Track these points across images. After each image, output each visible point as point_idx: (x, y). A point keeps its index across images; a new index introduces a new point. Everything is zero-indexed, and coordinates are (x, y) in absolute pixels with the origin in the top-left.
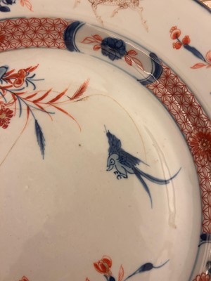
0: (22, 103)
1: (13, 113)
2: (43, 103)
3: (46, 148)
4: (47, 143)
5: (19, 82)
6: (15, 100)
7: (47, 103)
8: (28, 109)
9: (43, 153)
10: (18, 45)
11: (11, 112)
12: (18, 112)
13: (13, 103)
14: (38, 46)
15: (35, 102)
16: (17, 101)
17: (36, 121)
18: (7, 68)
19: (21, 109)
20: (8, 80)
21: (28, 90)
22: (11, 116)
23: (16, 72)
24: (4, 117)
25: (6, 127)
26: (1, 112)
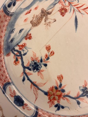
0: (72, 8)
1: (67, 11)
2: (80, 9)
3: (78, 28)
4: (79, 26)
6: (69, 5)
7: (82, 9)
8: (74, 10)
9: (76, 30)
11: (67, 10)
12: (69, 10)
13: (68, 6)
15: (77, 8)
16: (70, 6)
17: (76, 16)
19: (71, 10)
21: (76, 2)
22: (66, 12)
24: (63, 11)
25: (63, 16)
26: (62, 9)
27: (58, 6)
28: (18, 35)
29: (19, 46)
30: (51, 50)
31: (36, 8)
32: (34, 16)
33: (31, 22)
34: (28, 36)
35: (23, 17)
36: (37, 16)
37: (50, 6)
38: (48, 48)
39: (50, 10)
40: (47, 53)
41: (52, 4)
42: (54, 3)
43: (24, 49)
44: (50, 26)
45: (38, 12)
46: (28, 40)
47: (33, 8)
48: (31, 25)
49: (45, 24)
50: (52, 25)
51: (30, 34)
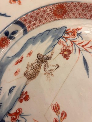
1: (71, 52)
2: (87, 47)
3: (89, 71)
4: (90, 68)
5: (74, 35)
6: (72, 44)
7: (89, 47)
8: (79, 50)
9: (88, 74)
10: (72, 16)
11: (70, 51)
12: (74, 51)
13: (71, 46)
15: (83, 46)
16: (73, 45)
17: (84, 57)
18: (66, 28)
19: (75, 50)
20: (68, 34)
21: (79, 40)
22: (71, 53)
23: (71, 30)
24: (66, 53)
25: (67, 59)
26: (65, 50)
27: (59, 48)
28: (7, 97)
29: (11, 115)
30: (61, 111)
31: (29, 54)
32: (28, 64)
33: (25, 74)
34: (24, 96)
35: (11, 68)
36: (32, 64)
37: (48, 48)
38: (56, 108)
39: (49, 54)
40: (57, 117)
41: (50, 46)
42: (52, 44)
43: (20, 119)
44: (52, 75)
45: (33, 59)
46: (24, 101)
47: (25, 54)
48: (25, 79)
49: (45, 74)
50: (55, 73)
51: (26, 92)
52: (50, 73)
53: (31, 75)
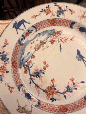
0: (58, 39)
2: (63, 40)
4: (62, 49)
5: (58, 34)
8: (59, 41)
9: (61, 52)
10: (59, 25)
12: (56, 41)
13: (55, 39)
14: (63, 26)
15: (61, 39)
17: (60, 44)
18: (55, 30)
20: (55, 33)
21: (60, 36)
23: (57, 31)
24: (53, 41)
25: (53, 44)
26: (52, 40)
27: (50, 39)
28: (26, 56)
29: (27, 62)
30: (46, 64)
31: (37, 40)
32: (36, 45)
33: (34, 48)
34: (33, 56)
35: (29, 45)
36: (38, 45)
37: (45, 39)
38: (45, 63)
39: (45, 41)
40: (44, 66)
41: (46, 38)
42: (47, 37)
43: (30, 64)
44: (45, 50)
45: (38, 43)
46: (33, 58)
47: (35, 40)
48: (34, 50)
49: (42, 49)
50: (46, 49)
51: (34, 55)
52: (44, 49)
53: (36, 49)
